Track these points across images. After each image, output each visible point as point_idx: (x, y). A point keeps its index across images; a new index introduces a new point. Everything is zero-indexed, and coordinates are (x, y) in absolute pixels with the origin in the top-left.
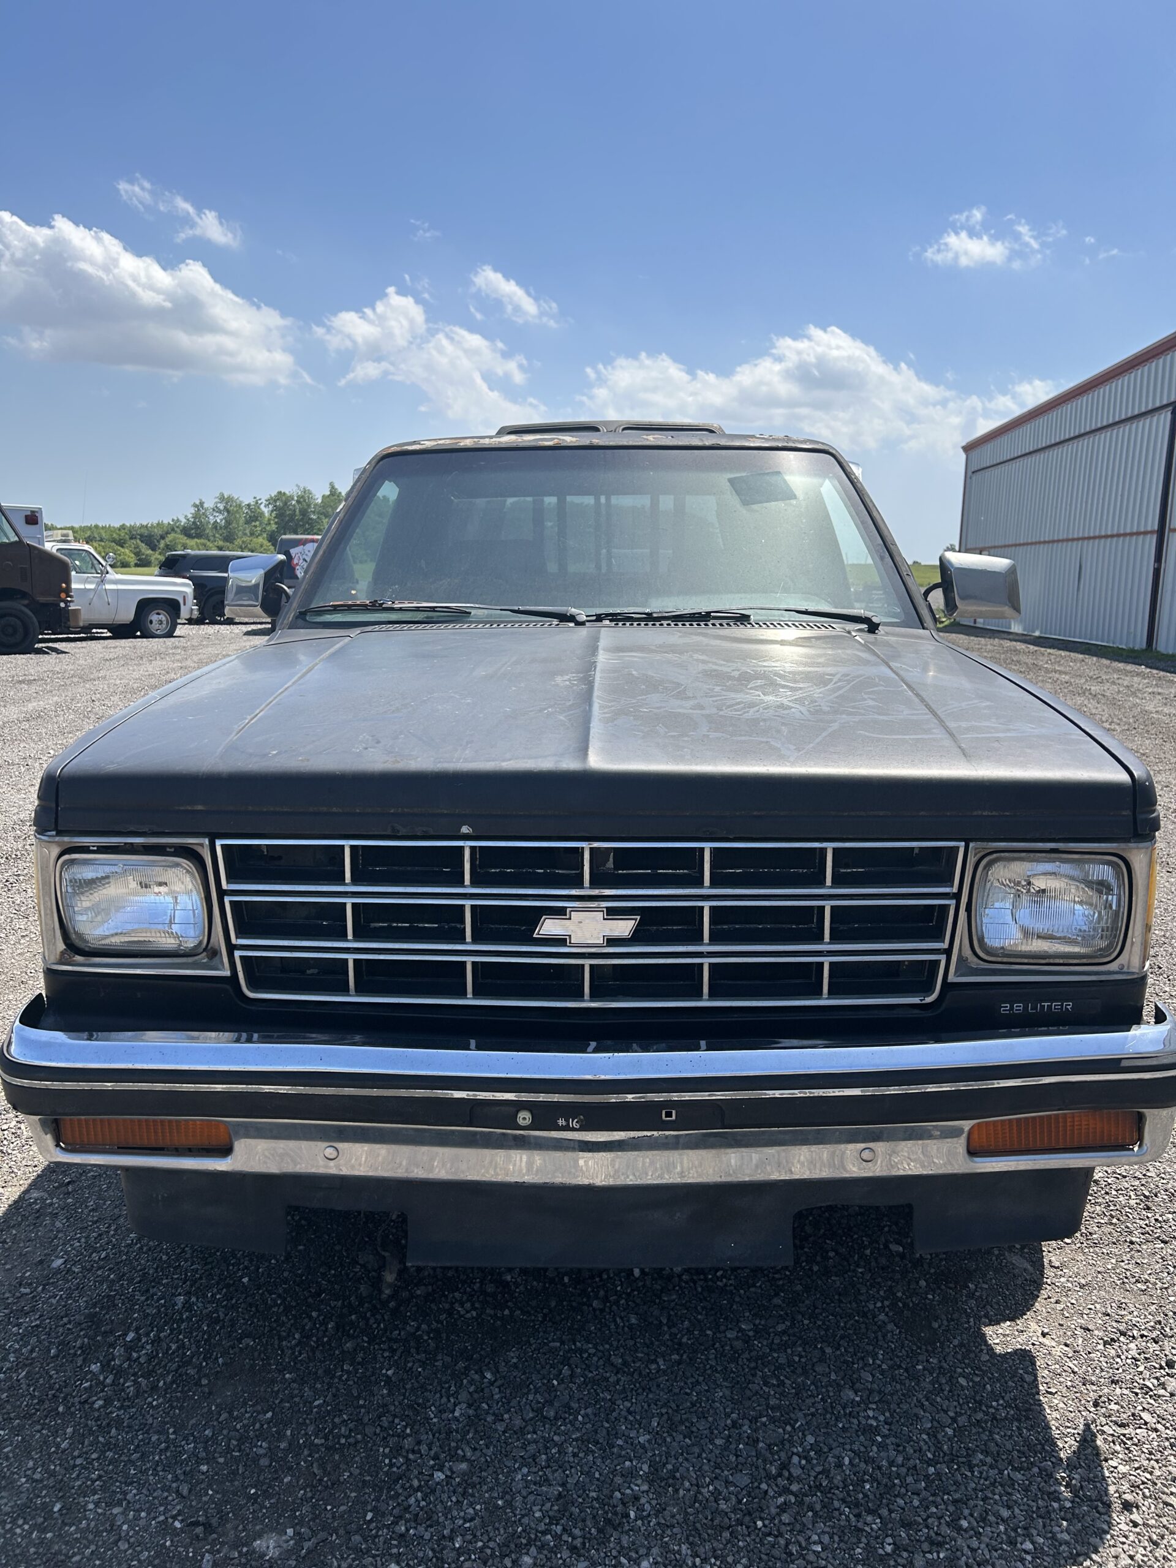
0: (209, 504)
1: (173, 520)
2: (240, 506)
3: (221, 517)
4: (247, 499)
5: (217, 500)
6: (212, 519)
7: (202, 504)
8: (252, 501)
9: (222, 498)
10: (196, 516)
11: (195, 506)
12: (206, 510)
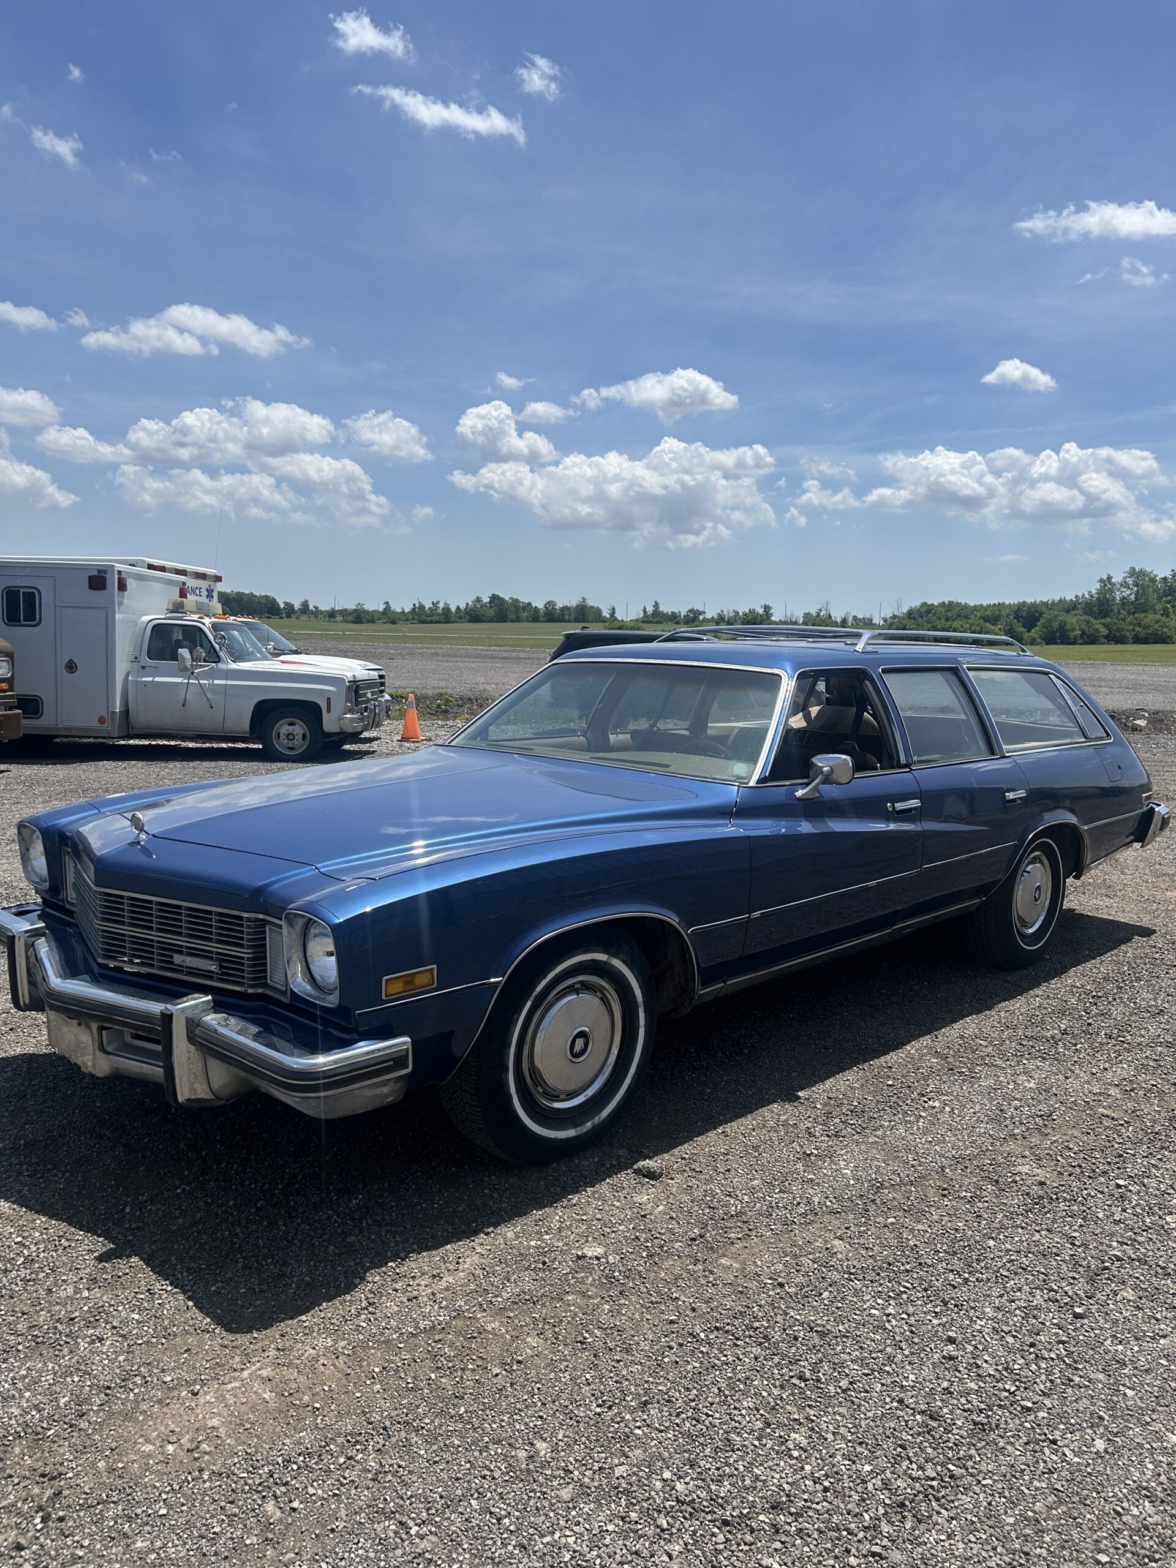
0: (1117, 579)
1: (1076, 596)
3: (1128, 592)
5: (1125, 575)
6: (1118, 596)
7: (1109, 578)
9: (1132, 572)
10: (1100, 592)
11: (1101, 581)
12: (1114, 584)
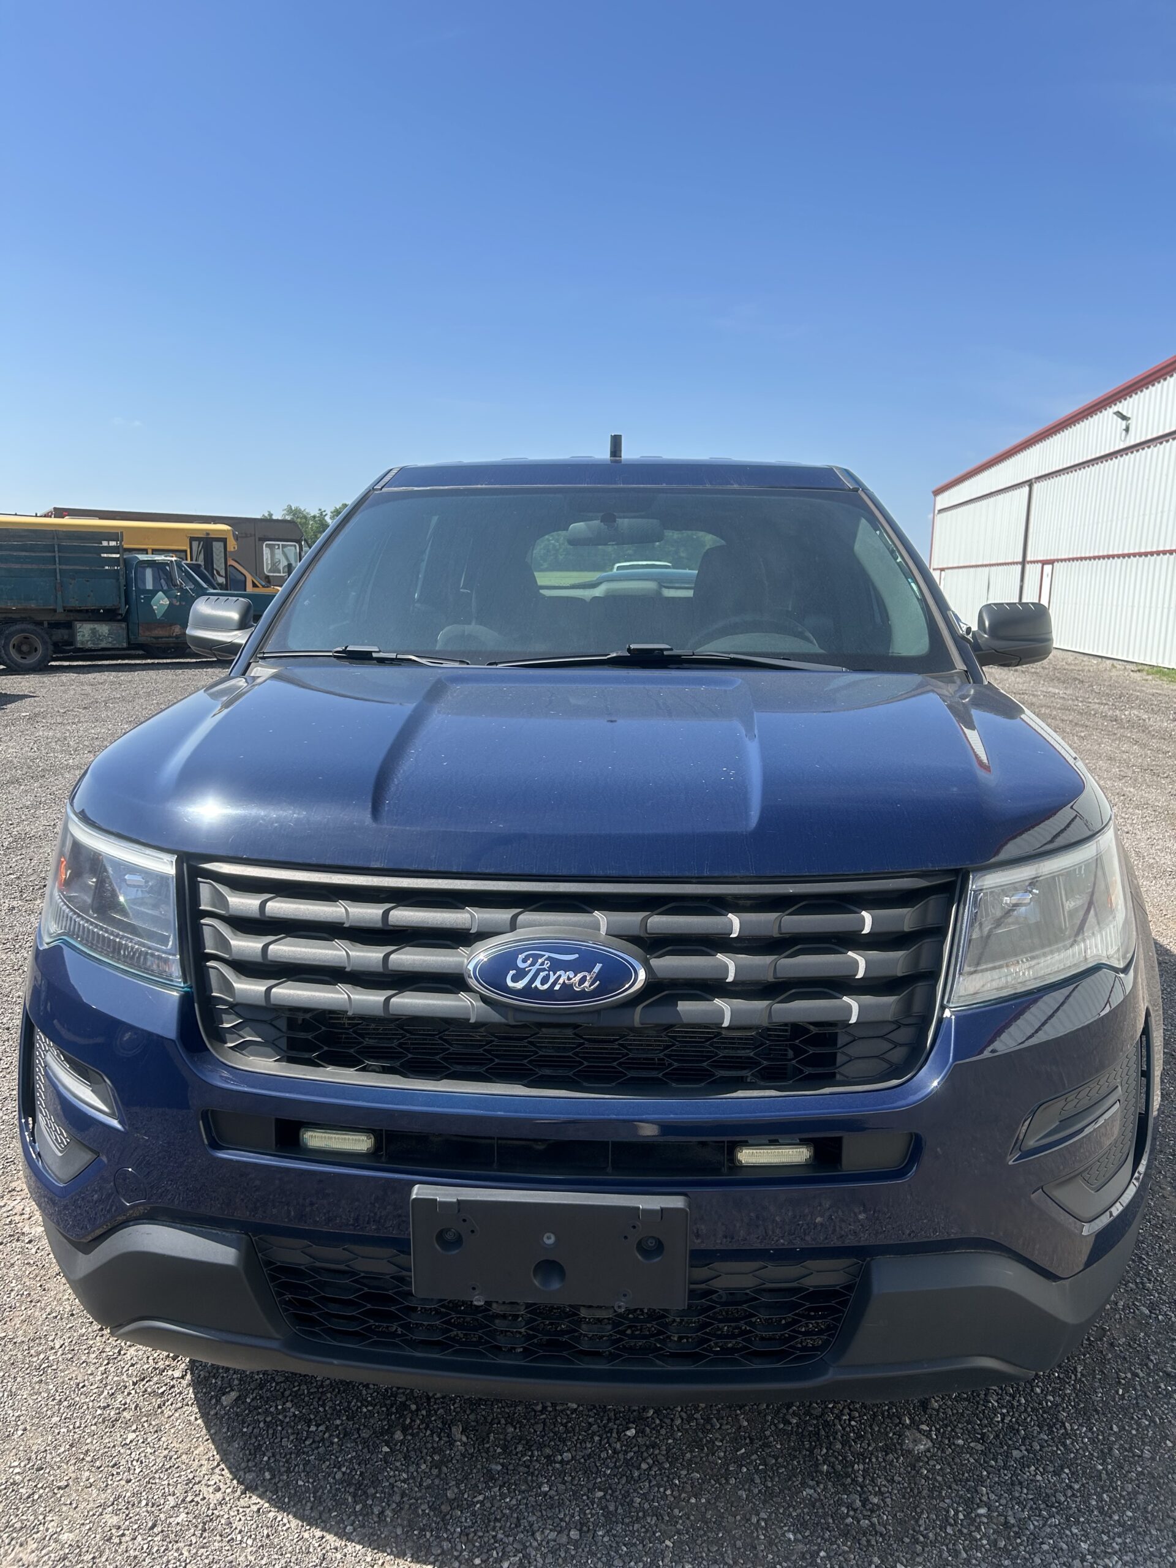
2: (305, 517)
4: (314, 512)
8: (316, 513)
